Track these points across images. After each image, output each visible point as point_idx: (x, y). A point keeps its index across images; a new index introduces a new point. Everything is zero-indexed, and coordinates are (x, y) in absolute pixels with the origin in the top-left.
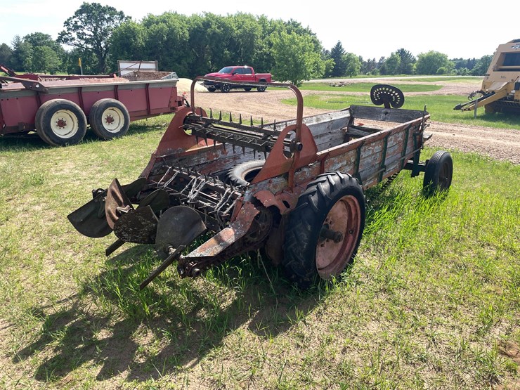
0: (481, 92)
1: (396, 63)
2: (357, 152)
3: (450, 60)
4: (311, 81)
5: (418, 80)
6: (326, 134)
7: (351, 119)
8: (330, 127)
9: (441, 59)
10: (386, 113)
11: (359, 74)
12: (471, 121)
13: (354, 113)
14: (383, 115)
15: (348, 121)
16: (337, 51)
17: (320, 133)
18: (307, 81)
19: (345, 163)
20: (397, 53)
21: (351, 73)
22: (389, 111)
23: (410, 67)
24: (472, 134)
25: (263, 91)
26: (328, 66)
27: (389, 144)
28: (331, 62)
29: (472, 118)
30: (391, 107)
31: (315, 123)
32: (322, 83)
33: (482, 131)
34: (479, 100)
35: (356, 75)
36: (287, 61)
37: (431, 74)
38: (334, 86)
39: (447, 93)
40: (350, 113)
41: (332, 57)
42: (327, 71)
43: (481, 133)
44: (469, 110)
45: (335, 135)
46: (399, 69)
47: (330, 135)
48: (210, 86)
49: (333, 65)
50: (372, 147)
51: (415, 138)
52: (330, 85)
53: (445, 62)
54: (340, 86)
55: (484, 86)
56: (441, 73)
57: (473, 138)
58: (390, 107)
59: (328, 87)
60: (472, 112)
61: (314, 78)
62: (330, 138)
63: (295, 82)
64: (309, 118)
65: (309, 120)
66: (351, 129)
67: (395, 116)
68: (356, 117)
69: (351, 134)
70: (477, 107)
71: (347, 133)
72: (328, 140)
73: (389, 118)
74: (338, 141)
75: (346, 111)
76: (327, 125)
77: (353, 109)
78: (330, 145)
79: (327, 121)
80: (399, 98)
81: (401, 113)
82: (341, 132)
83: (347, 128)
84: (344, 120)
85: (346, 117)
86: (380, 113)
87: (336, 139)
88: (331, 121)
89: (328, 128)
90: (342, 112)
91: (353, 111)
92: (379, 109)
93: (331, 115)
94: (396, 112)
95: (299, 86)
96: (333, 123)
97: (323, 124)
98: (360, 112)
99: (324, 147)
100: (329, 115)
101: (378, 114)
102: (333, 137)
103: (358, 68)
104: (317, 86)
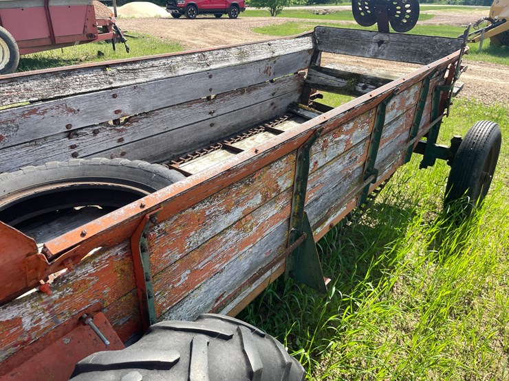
0: (489, 19)
2: (299, 159)
4: (291, 8)
6: (263, 84)
7: (315, 54)
8: (272, 71)
10: (380, 43)
11: (345, 1)
12: (476, 57)
13: (320, 43)
14: (374, 47)
15: (309, 58)
17: (249, 83)
18: (287, 8)
19: (258, 199)
21: (337, 0)
22: (385, 38)
24: (486, 75)
25: (236, 18)
27: (388, 117)
29: (477, 53)
30: (391, 29)
31: (234, 62)
32: (305, 10)
33: (495, 70)
34: (487, 30)
38: (318, 14)
39: (439, 23)
40: (314, 41)
43: (497, 74)
44: (474, 41)
45: (281, 86)
47: (272, 87)
48: (174, 11)
50: (347, 133)
51: (437, 96)
52: (313, 12)
54: (324, 14)
55: (492, 13)
57: (490, 80)
58: (387, 31)
59: (312, 15)
60: (477, 45)
61: (295, 4)
62: (272, 92)
63: (274, 9)
64: (221, 51)
65: (219, 55)
66: (314, 74)
67: (398, 48)
68: (324, 49)
69: (313, 82)
70: (484, 39)
71: (308, 81)
72: (266, 96)
73: (385, 52)
74: (288, 96)
75: (306, 38)
76: (263, 67)
77: (319, 35)
78: (272, 104)
79: (263, 58)
80: (409, 11)
81: (410, 43)
82: (294, 79)
83: (306, 71)
84: (300, 56)
85: (304, 50)
86: (369, 42)
87: (285, 93)
88: (273, 57)
89: (266, 71)
90: (297, 39)
91: (318, 38)
92: (367, 34)
93: (273, 45)
94: (401, 40)
95: (278, 12)
96: (277, 63)
97: (253, 65)
98: (331, 39)
99: (259, 111)
100: (269, 45)
101: (364, 45)
102: (278, 89)
104: (299, 14)
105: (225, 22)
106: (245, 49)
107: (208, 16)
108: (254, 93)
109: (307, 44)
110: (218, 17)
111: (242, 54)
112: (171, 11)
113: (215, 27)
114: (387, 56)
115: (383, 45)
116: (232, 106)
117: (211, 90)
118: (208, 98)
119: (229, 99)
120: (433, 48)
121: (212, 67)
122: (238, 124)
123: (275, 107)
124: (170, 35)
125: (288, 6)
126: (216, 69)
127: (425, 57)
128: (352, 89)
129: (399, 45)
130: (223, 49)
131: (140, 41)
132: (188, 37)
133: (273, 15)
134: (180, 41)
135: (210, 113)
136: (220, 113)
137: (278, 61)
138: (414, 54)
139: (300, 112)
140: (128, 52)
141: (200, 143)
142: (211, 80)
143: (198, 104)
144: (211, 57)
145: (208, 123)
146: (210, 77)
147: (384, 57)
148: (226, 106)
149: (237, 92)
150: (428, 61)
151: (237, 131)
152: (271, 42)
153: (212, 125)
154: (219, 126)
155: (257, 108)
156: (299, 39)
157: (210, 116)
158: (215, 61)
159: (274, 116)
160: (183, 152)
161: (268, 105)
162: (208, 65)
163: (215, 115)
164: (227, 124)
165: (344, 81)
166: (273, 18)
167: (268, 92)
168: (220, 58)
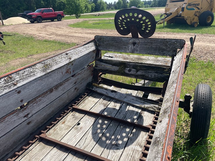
0: (165, 14)
1: (121, 4)
4: (84, 14)
7: (97, 52)
8: (71, 70)
10: (134, 44)
13: (99, 45)
14: (131, 46)
15: (95, 55)
17: (56, 83)
18: (82, 14)
21: (103, 9)
22: (137, 41)
26: (92, 7)
28: (93, 4)
29: (163, 28)
30: (140, 36)
32: (90, 15)
35: (105, 10)
36: (71, 5)
38: (96, 16)
40: (96, 45)
41: (93, 2)
42: (92, 9)
44: (161, 23)
45: (80, 76)
47: (73, 79)
48: (31, 20)
49: (94, 6)
52: (94, 15)
53: (140, 2)
54: (98, 16)
56: (139, 7)
58: (137, 37)
60: (162, 25)
61: (86, 12)
62: (74, 82)
63: (77, 15)
64: (27, 69)
65: (26, 73)
66: (99, 63)
67: (145, 46)
68: (102, 49)
69: (99, 69)
70: (165, 22)
71: (96, 68)
72: (71, 86)
73: (138, 49)
74: (85, 80)
75: (90, 44)
76: (64, 70)
77: (98, 41)
78: (75, 89)
79: (63, 65)
80: (150, 26)
81: (152, 43)
82: (88, 69)
83: (94, 62)
84: (88, 56)
85: (91, 52)
86: (128, 43)
87: (83, 79)
88: (70, 62)
89: (67, 72)
90: (85, 46)
91: (98, 42)
92: (125, 39)
93: (69, 54)
94: (146, 41)
95: (79, 16)
96: (74, 65)
97: (56, 71)
98: (105, 43)
99: (67, 96)
100: (67, 54)
101: (125, 45)
102: (78, 79)
103: (105, 7)
104: (88, 16)
105: (56, 23)
106: (48, 62)
107: (48, 21)
108: (61, 88)
109: (92, 48)
110: (53, 21)
111: (46, 67)
112: (29, 20)
113: (51, 26)
114: (140, 52)
115: (136, 45)
116: (45, 102)
117: (22, 101)
118: (22, 107)
119: (40, 100)
120: (166, 46)
121: (19, 85)
122: (53, 112)
123: (78, 90)
124: (29, 32)
125: (83, 14)
126: (23, 85)
127: (162, 51)
128: (123, 72)
129: (146, 45)
130: (29, 67)
131: (13, 37)
132: (37, 32)
134: (33, 35)
135: (25, 116)
136: (34, 112)
137: (74, 63)
138: (155, 49)
139: (94, 89)
140: (4, 44)
141: (20, 140)
142: (20, 94)
143: (12, 116)
144: (17, 76)
145: (25, 123)
146: (19, 92)
147: (138, 52)
148: (39, 105)
149: (46, 93)
150: (165, 53)
151: (52, 117)
152: (68, 52)
153: (28, 123)
154: (36, 121)
155: (66, 96)
156: (86, 45)
157: (26, 118)
158: (22, 79)
159: (78, 94)
160: (5, 155)
161: (73, 90)
162: (15, 85)
163: (29, 116)
164: (42, 116)
165: (117, 67)
166: (77, 19)
167: (71, 83)
168: (26, 75)
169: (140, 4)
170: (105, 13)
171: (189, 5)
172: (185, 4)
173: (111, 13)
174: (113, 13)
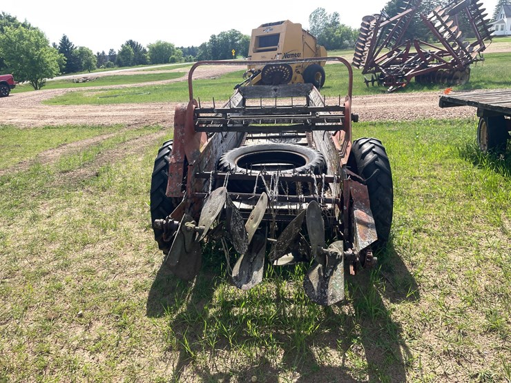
0: (250, 72)
1: (129, 53)
3: (177, 48)
4: (55, 79)
5: (158, 69)
7: (244, 101)
9: (169, 48)
11: (98, 67)
14: (273, 92)
15: (243, 104)
16: (65, 46)
18: (50, 80)
20: (127, 44)
21: (89, 67)
23: (144, 58)
26: (59, 61)
28: (62, 57)
32: (63, 80)
34: (252, 78)
35: (95, 69)
37: (165, 63)
38: (78, 82)
40: (242, 95)
41: (61, 52)
42: (60, 67)
46: (134, 59)
49: (65, 60)
52: (73, 81)
53: (173, 50)
54: (84, 82)
55: (250, 67)
56: (173, 61)
59: (73, 84)
63: (36, 82)
68: (247, 98)
73: (280, 94)
77: (243, 91)
85: (241, 100)
86: (270, 90)
90: (238, 94)
92: (268, 87)
94: (285, 87)
95: (42, 85)
98: (250, 92)
103: (95, 62)
104: (58, 84)
114: (282, 96)
115: (277, 91)
125: (52, 78)
129: (285, 90)
133: (36, 89)
166: (37, 92)
169: (174, 54)
170: (100, 76)
171: (286, 55)
172: (278, 54)
173: (115, 76)
174: (118, 74)
